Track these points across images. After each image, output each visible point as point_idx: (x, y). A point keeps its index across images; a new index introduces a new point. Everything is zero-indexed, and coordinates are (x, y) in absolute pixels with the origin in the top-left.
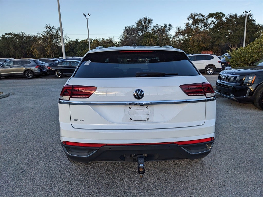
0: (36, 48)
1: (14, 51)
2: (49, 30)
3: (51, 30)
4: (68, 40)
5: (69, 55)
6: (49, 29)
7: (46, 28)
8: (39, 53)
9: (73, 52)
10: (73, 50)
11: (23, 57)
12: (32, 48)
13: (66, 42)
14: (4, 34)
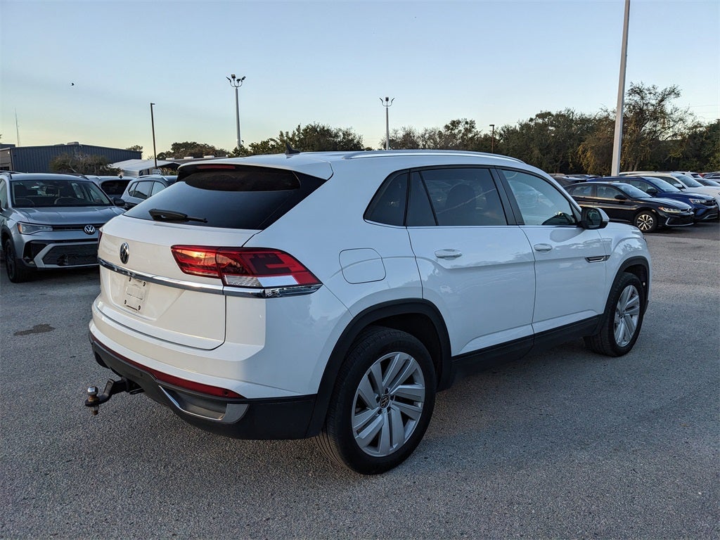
0: (592, 148)
1: (540, 155)
2: (637, 98)
3: (642, 98)
4: (689, 123)
5: (684, 164)
6: (637, 95)
7: (630, 94)
8: (598, 162)
9: (698, 157)
10: (700, 149)
11: (558, 171)
12: (581, 148)
13: (682, 129)
14: (534, 117)
